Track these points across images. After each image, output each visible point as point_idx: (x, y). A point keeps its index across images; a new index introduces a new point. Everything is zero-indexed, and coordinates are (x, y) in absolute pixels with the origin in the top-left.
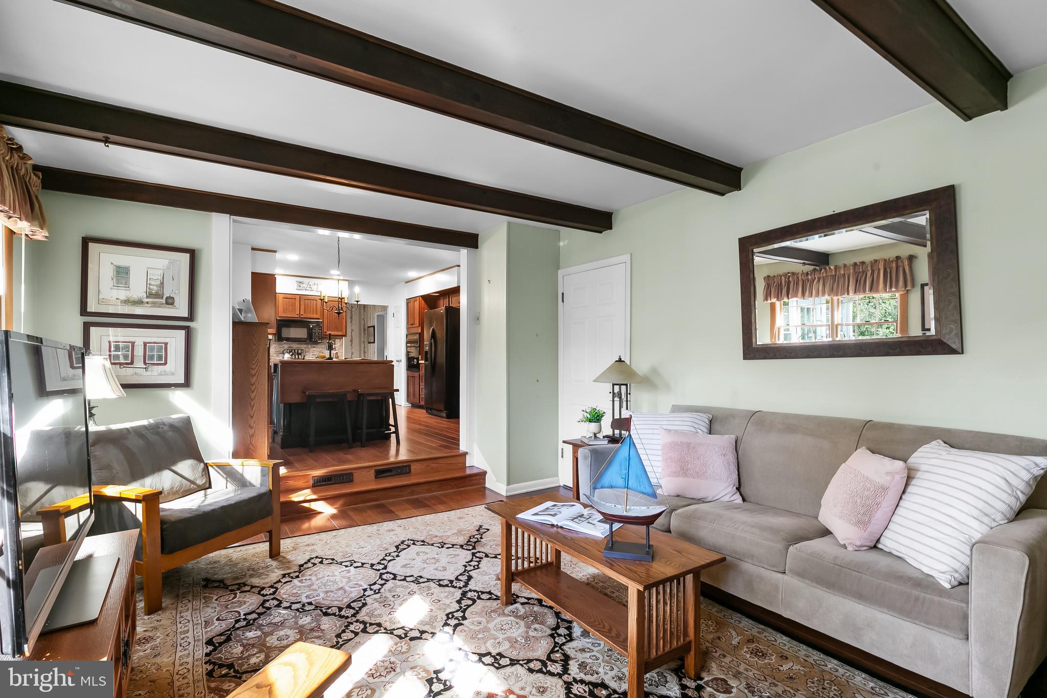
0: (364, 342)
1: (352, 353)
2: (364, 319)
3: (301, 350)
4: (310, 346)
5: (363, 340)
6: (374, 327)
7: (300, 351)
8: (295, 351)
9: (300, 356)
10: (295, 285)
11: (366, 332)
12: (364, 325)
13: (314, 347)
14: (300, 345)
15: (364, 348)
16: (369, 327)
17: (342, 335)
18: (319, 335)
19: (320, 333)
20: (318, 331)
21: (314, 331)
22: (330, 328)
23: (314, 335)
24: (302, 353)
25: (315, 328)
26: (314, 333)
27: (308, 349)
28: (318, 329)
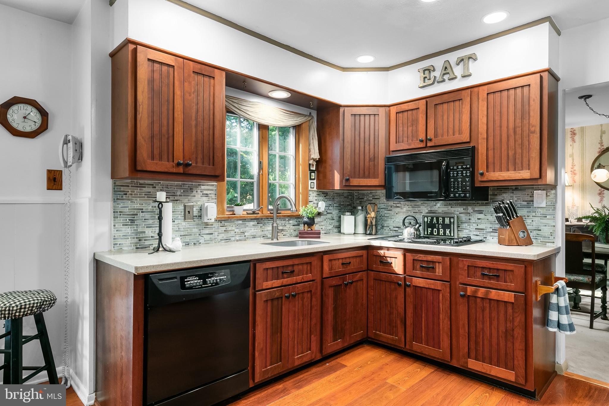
3: (450, 218)
4: (470, 209)
7: (447, 221)
8: (437, 219)
9: (448, 232)
13: (481, 212)
14: (450, 207)
17: (529, 178)
18: (464, 184)
19: (467, 179)
20: (462, 173)
21: (453, 174)
22: (494, 163)
23: (454, 185)
24: (452, 225)
25: (455, 167)
26: (452, 180)
27: (467, 215)
28: (462, 168)
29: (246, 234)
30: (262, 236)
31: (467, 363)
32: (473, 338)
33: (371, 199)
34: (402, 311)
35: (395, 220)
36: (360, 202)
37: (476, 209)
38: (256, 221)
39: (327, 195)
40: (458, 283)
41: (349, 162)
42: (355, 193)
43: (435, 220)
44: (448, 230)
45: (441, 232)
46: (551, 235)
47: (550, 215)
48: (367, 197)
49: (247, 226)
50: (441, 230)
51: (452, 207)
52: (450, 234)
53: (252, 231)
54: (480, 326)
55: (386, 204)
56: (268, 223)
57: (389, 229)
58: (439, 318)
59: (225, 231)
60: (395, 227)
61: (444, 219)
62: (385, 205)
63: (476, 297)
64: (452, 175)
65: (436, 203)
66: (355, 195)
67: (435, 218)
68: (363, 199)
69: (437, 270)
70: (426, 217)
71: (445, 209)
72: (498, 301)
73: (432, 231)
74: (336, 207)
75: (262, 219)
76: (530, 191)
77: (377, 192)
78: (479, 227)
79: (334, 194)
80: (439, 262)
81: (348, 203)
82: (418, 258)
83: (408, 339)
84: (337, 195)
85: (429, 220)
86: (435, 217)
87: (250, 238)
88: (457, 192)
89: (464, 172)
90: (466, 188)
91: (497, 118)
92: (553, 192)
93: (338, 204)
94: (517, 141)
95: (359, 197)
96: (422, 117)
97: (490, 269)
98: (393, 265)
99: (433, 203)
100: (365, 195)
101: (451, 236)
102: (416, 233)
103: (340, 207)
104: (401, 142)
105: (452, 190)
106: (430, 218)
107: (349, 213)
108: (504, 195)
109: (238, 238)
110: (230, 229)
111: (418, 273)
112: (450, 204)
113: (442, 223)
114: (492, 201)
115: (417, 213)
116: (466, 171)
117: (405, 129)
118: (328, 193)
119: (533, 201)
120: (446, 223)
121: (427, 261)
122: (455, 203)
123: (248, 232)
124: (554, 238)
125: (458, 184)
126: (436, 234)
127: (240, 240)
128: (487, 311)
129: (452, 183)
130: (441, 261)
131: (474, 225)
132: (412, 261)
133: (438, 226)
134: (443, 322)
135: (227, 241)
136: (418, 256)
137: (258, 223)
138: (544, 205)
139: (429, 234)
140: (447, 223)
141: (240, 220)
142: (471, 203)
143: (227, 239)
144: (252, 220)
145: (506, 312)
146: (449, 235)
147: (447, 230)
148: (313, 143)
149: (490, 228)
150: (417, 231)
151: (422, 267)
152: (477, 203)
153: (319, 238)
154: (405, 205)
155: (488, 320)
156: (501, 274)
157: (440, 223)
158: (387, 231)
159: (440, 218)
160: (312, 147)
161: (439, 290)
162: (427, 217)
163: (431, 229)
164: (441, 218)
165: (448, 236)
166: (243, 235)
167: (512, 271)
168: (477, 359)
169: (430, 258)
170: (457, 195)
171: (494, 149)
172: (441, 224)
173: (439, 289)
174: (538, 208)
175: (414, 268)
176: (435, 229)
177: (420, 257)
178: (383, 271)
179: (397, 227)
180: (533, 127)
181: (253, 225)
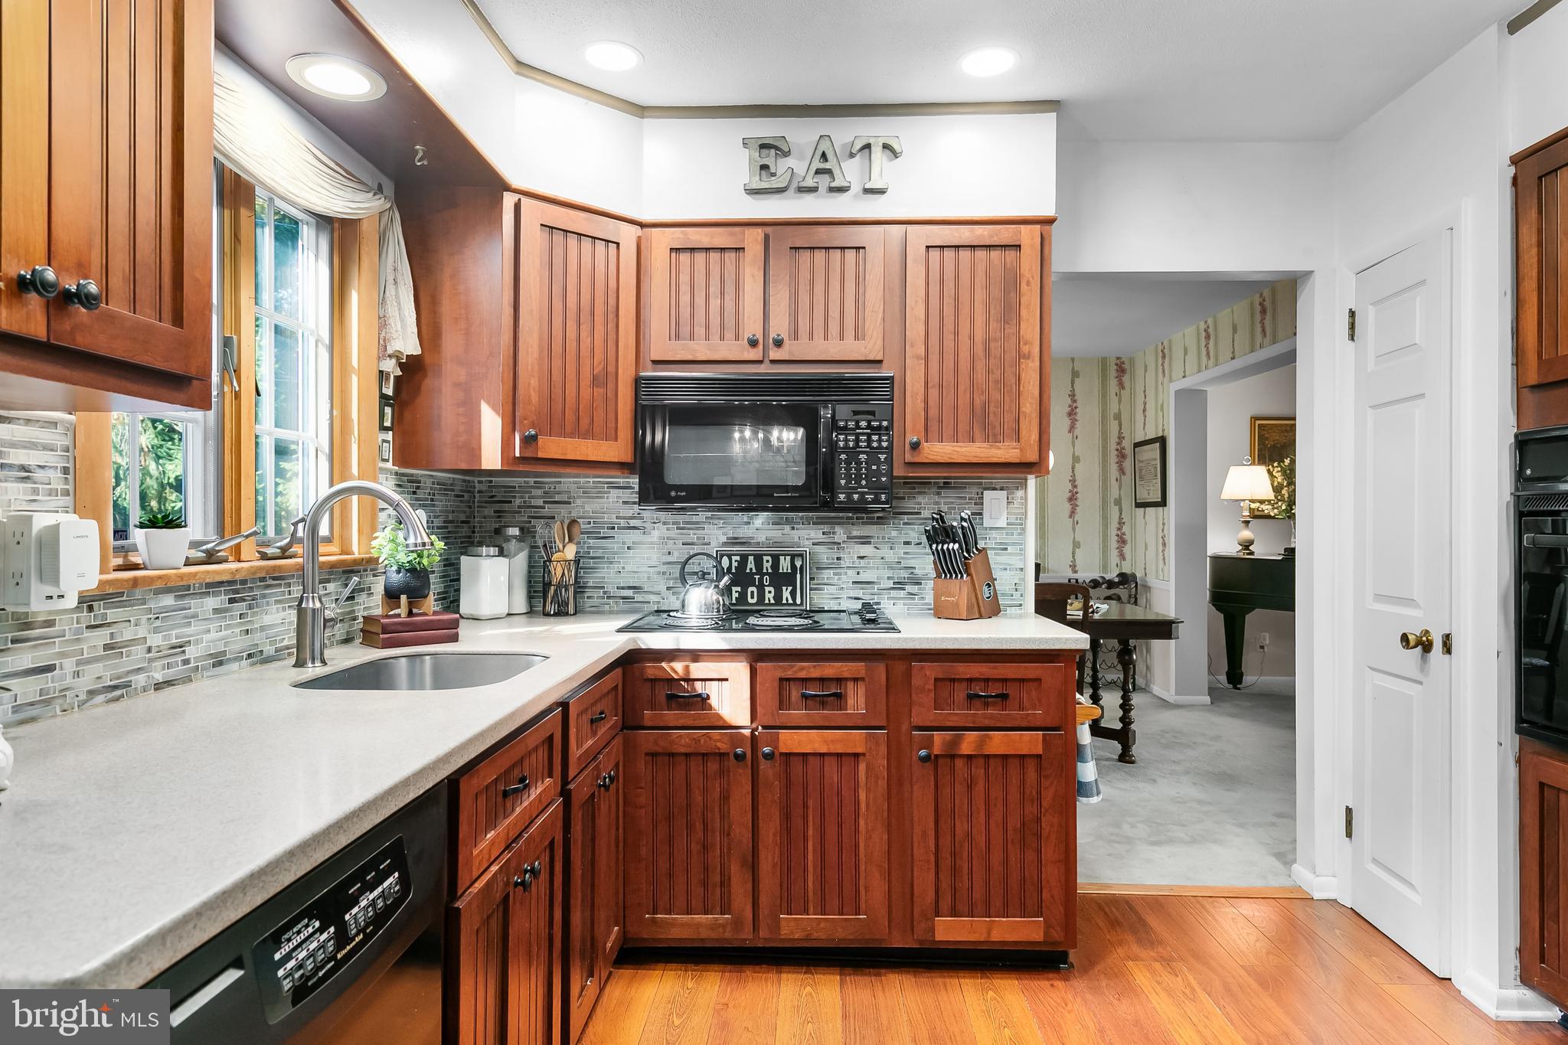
0: (1118, 502)
1: (1076, 545)
2: (1118, 417)
3: (793, 557)
4: (840, 534)
5: (1114, 493)
6: (1162, 441)
7: (785, 565)
8: (758, 559)
9: (786, 593)
10: (740, 167)
11: (1128, 464)
12: (1121, 438)
13: (865, 540)
14: (787, 528)
15: (1121, 523)
16: (1137, 445)
17: (1018, 461)
18: (874, 467)
19: (882, 457)
20: (869, 441)
21: (846, 441)
22: (940, 421)
23: (848, 469)
24: (798, 576)
25: (851, 424)
26: (843, 456)
27: (832, 549)
28: (869, 426)
29: (191, 652)
30: (245, 654)
31: (932, 930)
32: (946, 862)
33: (540, 502)
34: (741, 832)
35: (624, 568)
36: (495, 512)
37: (855, 533)
38: (226, 592)
39: (418, 488)
40: (905, 727)
41: (534, 382)
42: (477, 485)
43: (751, 565)
44: (787, 589)
45: (770, 595)
46: (1016, 590)
47: (1014, 544)
48: (522, 497)
49: (195, 616)
50: (767, 589)
51: (793, 528)
52: (794, 599)
53: (213, 635)
54: (961, 827)
55: (592, 520)
56: (264, 596)
57: (605, 593)
58: (857, 831)
59: (106, 647)
60: (623, 588)
61: (776, 559)
62: (589, 523)
63: (953, 757)
64: (841, 444)
65: (751, 518)
66: (476, 490)
67: (751, 558)
68: (511, 502)
69: (850, 702)
70: (725, 557)
71: (777, 534)
72: (1005, 757)
73: (743, 597)
74: (438, 528)
75: (244, 582)
76: (975, 490)
77: (560, 482)
78: (863, 577)
79: (433, 483)
80: (856, 680)
81: (463, 517)
82: (796, 672)
83: (764, 912)
84: (440, 489)
85: (735, 564)
86: (751, 555)
87: (204, 668)
88: (856, 488)
89: (875, 438)
90: (879, 479)
91: (949, 310)
92: (1020, 493)
93: (441, 519)
94: (993, 373)
95: (493, 497)
96: (753, 276)
97: (987, 680)
98: (714, 701)
99: (743, 517)
100: (519, 492)
101: (795, 604)
102: (721, 602)
103: (446, 527)
104: (685, 339)
105: (843, 482)
106: (738, 558)
107: (493, 550)
108: (920, 499)
109: (159, 676)
110: (128, 633)
111: (797, 714)
112: (788, 521)
113: (770, 571)
114: (894, 513)
115: (693, 544)
116: (880, 435)
117: (700, 301)
118: (419, 482)
119: (981, 514)
120: (781, 571)
121: (822, 680)
122: (802, 518)
123: (197, 642)
124: (1022, 596)
125: (858, 469)
126: (754, 601)
127: (169, 683)
128: (980, 787)
129: (843, 465)
130: (862, 674)
131: (850, 572)
132: (776, 684)
133: (761, 580)
134: (870, 837)
135: (118, 693)
136: (794, 669)
137: (231, 601)
138: (1002, 523)
139: (734, 601)
140: (785, 571)
141: (168, 590)
142: (842, 518)
143: (115, 687)
144: (212, 587)
145: (1023, 782)
146: (790, 601)
147: (784, 588)
148: (397, 296)
149: (889, 578)
150: (723, 595)
151: (805, 697)
152: (858, 518)
153: (455, 638)
154: (654, 523)
155: (982, 807)
156: (1011, 690)
157: (765, 571)
158: (595, 601)
159: (765, 558)
160: (392, 310)
161: (856, 755)
162: (730, 557)
163: (739, 589)
164: (769, 558)
165: (788, 604)
166: (179, 659)
167: (1038, 680)
168: (954, 913)
169: (831, 669)
170: (856, 497)
171: (941, 386)
172: (767, 574)
173: (860, 750)
174: (991, 528)
175: (783, 703)
176: (750, 589)
177: (802, 669)
178: (680, 723)
179: (630, 588)
180: (1026, 344)
181: (216, 611)
